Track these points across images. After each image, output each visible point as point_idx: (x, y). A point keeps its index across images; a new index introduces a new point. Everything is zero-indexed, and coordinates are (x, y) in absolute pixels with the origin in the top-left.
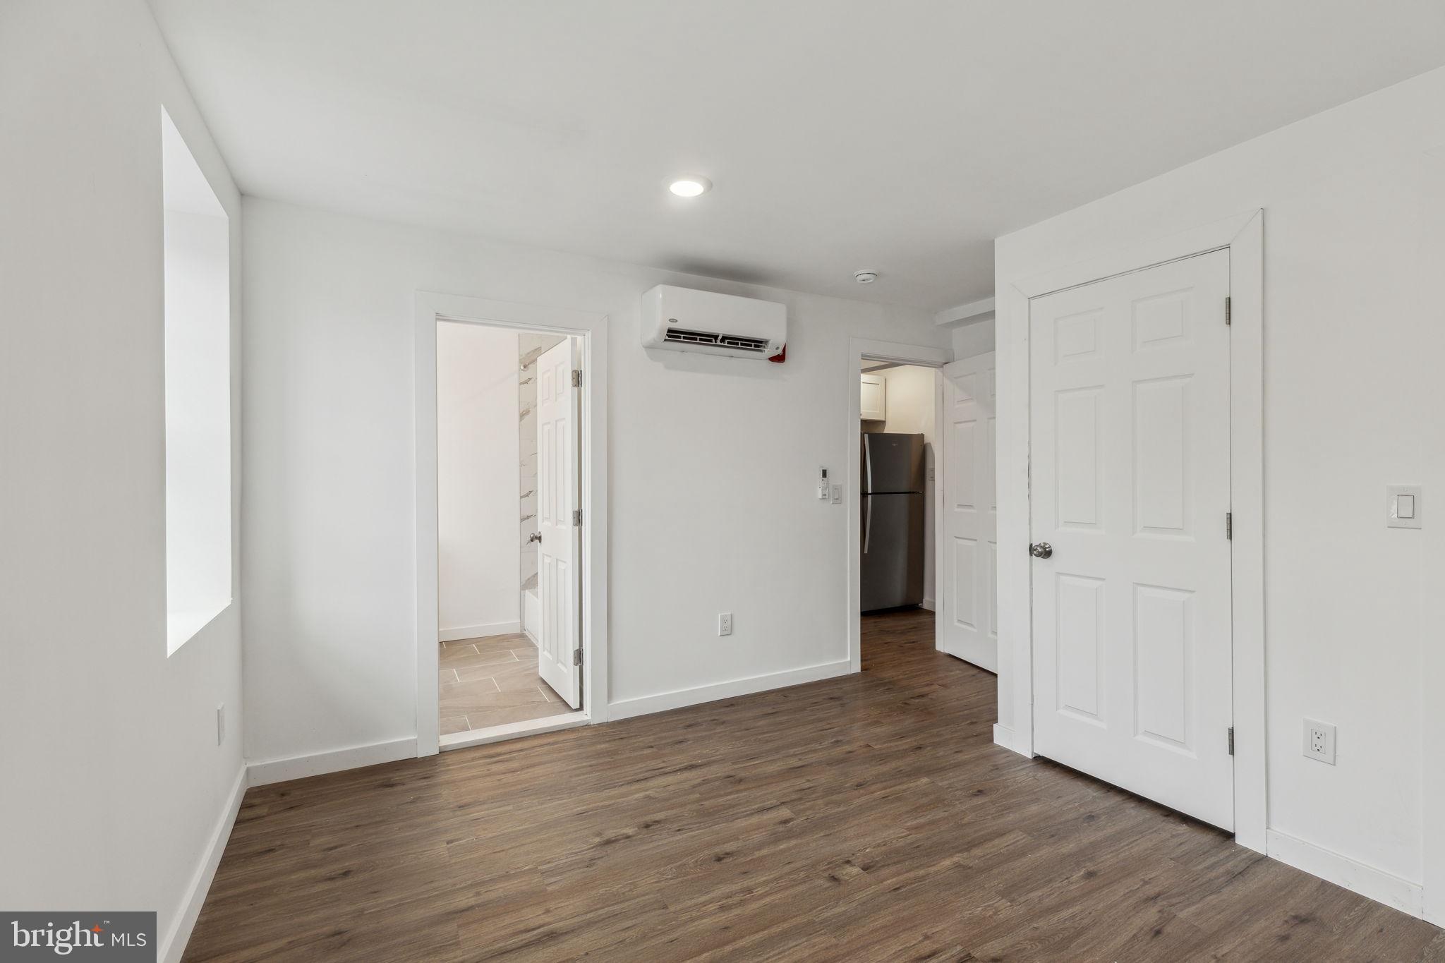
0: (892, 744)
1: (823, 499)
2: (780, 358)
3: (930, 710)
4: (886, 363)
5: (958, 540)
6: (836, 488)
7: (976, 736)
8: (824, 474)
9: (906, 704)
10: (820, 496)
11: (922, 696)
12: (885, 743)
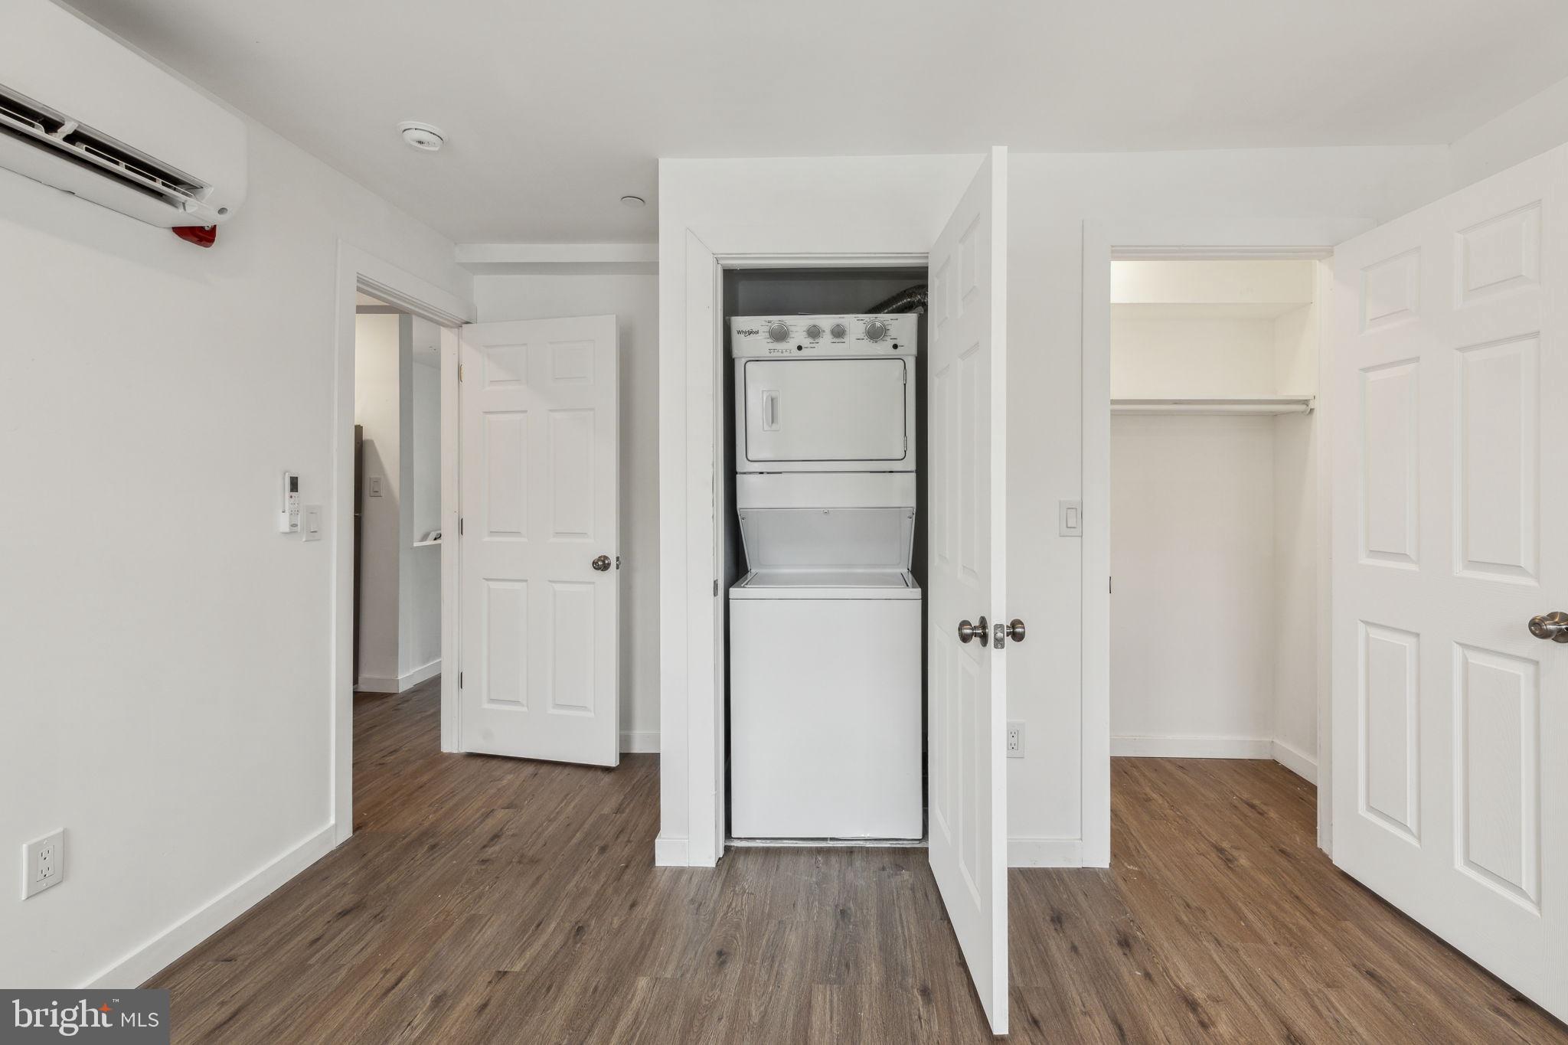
0: (537, 946)
1: (291, 533)
2: (202, 236)
3: (530, 854)
4: (386, 304)
5: (490, 583)
6: (312, 512)
7: (627, 867)
8: (294, 485)
9: (484, 862)
10: (285, 526)
11: (496, 837)
12: (523, 950)
